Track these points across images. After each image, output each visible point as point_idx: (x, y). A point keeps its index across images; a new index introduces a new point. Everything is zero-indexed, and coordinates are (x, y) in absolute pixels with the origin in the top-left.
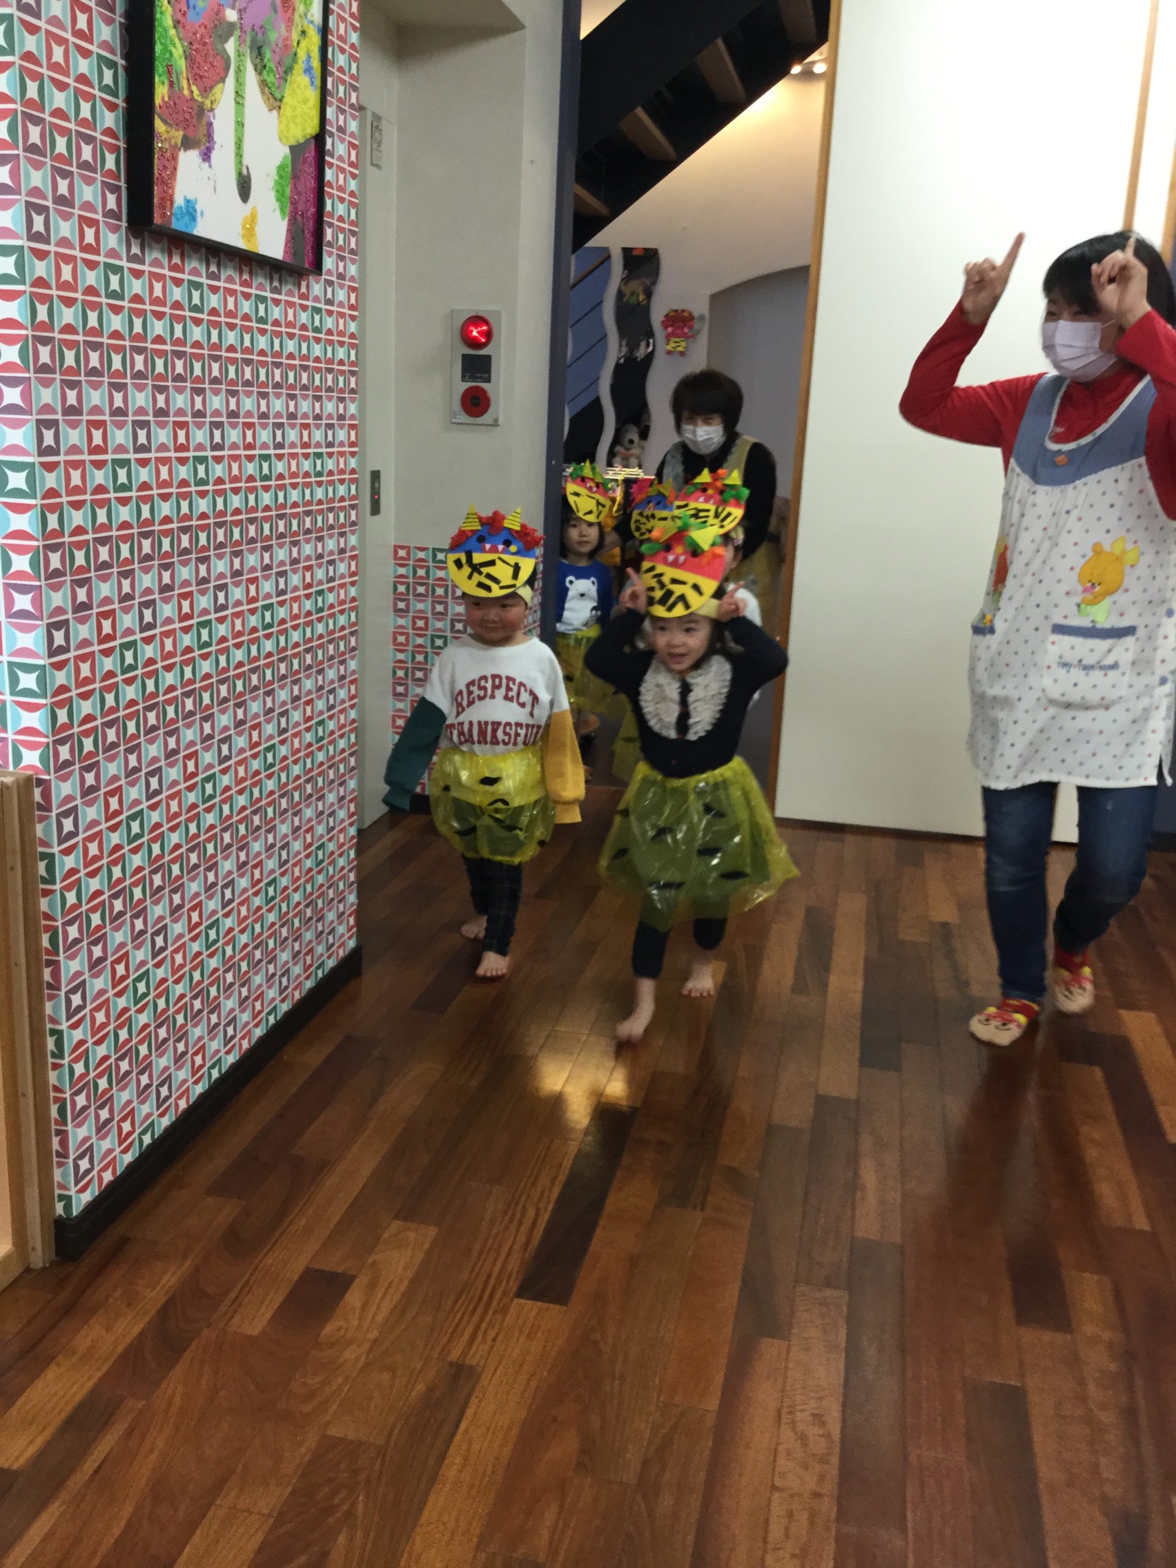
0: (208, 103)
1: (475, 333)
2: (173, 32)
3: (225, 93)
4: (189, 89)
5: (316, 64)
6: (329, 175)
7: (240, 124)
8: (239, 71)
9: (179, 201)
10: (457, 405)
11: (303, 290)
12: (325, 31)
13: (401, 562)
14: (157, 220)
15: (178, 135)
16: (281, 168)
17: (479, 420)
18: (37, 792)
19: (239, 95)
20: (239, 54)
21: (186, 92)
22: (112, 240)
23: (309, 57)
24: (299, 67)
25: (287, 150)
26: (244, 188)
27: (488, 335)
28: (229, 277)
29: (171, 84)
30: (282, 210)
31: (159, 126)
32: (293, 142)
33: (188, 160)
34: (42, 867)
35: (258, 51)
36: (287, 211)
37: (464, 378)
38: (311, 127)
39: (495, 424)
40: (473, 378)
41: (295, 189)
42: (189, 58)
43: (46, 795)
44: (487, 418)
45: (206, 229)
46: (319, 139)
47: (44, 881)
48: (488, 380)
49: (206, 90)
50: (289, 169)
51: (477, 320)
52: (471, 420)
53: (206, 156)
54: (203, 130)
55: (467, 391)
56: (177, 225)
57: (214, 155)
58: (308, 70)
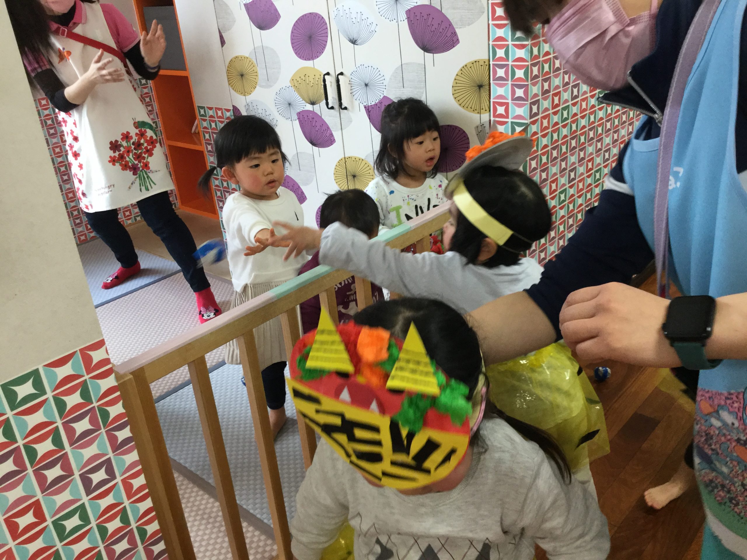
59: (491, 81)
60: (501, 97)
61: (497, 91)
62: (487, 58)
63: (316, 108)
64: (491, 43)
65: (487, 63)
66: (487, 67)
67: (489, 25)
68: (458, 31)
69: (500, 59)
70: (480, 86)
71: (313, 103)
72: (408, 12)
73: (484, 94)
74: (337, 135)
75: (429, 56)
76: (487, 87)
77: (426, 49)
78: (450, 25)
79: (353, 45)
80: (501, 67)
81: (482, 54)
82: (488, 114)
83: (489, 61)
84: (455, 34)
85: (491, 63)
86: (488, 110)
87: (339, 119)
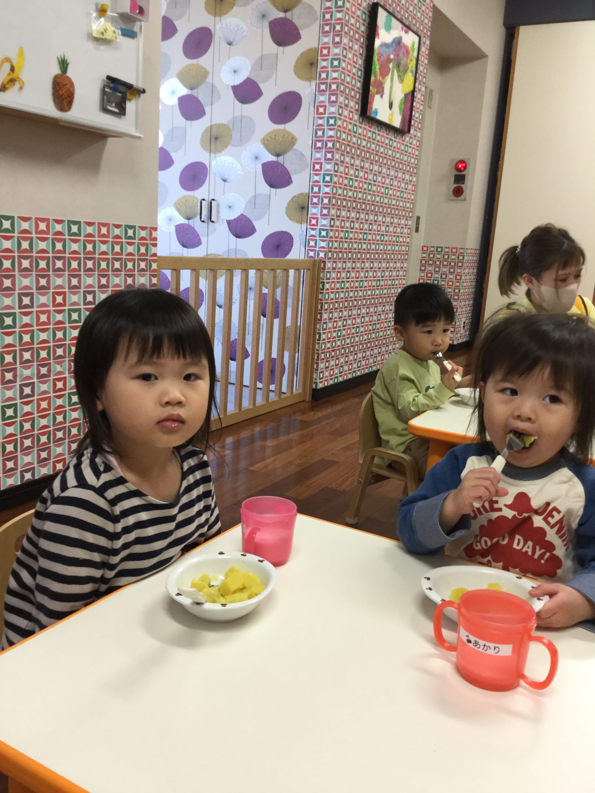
0: (383, 82)
1: (460, 166)
2: (377, 62)
3: (388, 78)
4: (379, 78)
5: (414, 69)
6: (415, 104)
7: (391, 87)
8: (393, 72)
9: (374, 109)
10: (451, 193)
11: (403, 138)
12: (417, 60)
13: (424, 252)
14: (368, 114)
15: (375, 90)
16: (401, 100)
17: (458, 198)
18: (322, 264)
19: (392, 79)
20: (393, 68)
21: (378, 78)
22: (356, 117)
23: (412, 67)
24: (409, 71)
25: (403, 95)
26: (391, 106)
27: (465, 168)
28: (383, 133)
29: (375, 77)
30: (400, 114)
31: (371, 88)
32: (405, 93)
33: (377, 97)
34: (321, 286)
35: (398, 66)
36: (402, 113)
37: (454, 183)
38: (411, 88)
39: (465, 199)
40: (458, 183)
41: (405, 108)
42: (380, 69)
43: (325, 265)
44: (462, 197)
45: (380, 117)
46: (413, 92)
47: (321, 290)
48: (464, 183)
49: (384, 78)
50: (403, 101)
51: (462, 162)
52: (455, 198)
53: (382, 97)
54: (381, 89)
55: (455, 188)
56: (373, 115)
57: (384, 96)
58: (412, 71)
59: (309, 205)
60: (314, 214)
61: (313, 210)
62: (307, 191)
63: (191, 222)
64: (311, 184)
65: (308, 194)
66: (308, 197)
67: (310, 173)
68: (292, 177)
69: (316, 193)
70: (303, 208)
71: (189, 219)
72: (264, 165)
73: (305, 212)
74: (203, 239)
75: (273, 190)
76: (307, 209)
77: (272, 185)
78: (288, 173)
79: (223, 182)
80: (315, 197)
81: (306, 190)
82: (306, 224)
83: (309, 193)
84: (290, 178)
85: (310, 195)
86: (306, 221)
87: (207, 229)
